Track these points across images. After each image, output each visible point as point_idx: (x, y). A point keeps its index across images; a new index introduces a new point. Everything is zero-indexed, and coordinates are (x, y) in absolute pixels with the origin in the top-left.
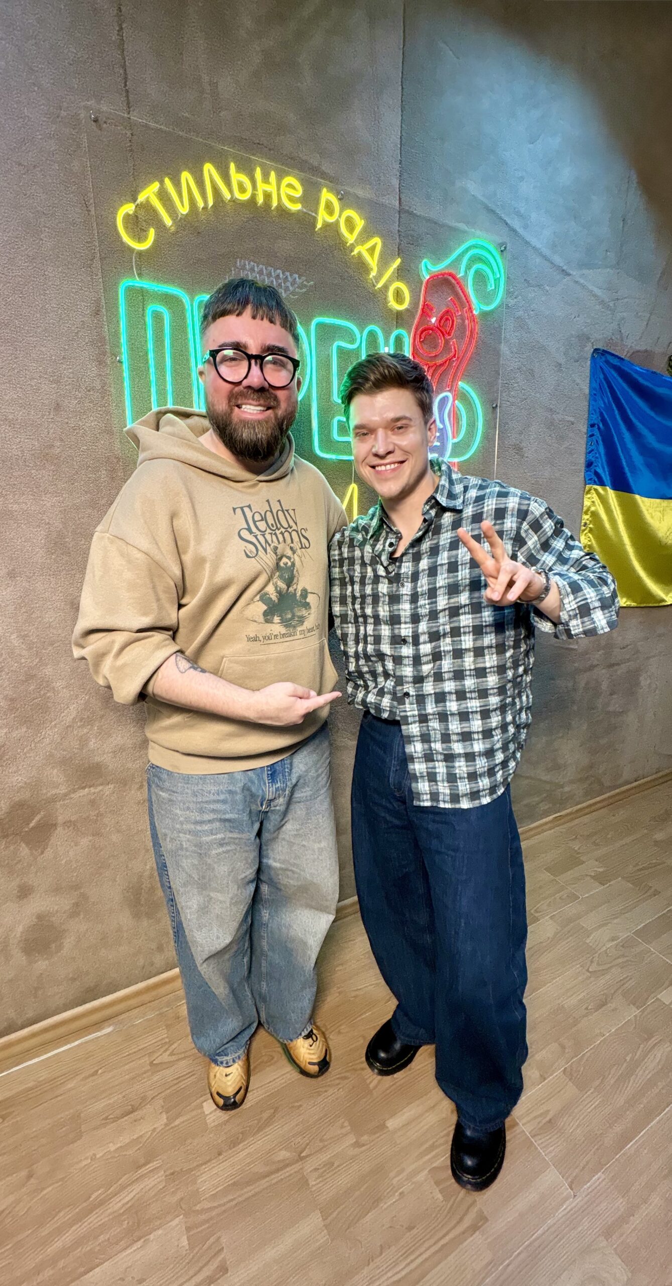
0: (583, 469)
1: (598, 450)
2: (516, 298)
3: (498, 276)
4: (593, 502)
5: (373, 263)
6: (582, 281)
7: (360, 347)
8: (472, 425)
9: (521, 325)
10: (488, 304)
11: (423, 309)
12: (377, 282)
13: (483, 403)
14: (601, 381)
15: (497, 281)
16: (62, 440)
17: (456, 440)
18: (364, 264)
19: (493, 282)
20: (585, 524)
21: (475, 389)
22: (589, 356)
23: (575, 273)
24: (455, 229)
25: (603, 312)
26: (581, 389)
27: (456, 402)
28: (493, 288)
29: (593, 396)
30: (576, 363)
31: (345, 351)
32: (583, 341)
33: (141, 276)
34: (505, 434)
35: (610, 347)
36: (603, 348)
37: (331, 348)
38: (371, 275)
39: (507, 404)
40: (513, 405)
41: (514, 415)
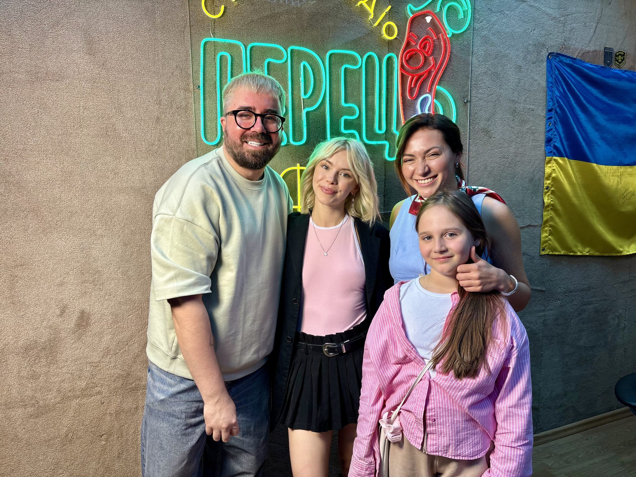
0: (544, 144)
1: (556, 129)
2: (481, 22)
3: (467, 9)
4: (554, 170)
5: (371, 10)
6: (537, 5)
7: (361, 67)
9: (486, 40)
10: (459, 29)
11: (408, 38)
12: (374, 23)
13: (456, 100)
14: (556, 76)
15: (465, 12)
18: (365, 12)
19: (462, 14)
20: (547, 188)
21: (449, 91)
22: (546, 59)
25: (555, 25)
26: (539, 84)
27: (434, 100)
28: (463, 17)
29: (550, 88)
30: (533, 65)
31: (350, 70)
32: (539, 48)
33: (214, 35)
34: (475, 121)
35: (563, 50)
36: (557, 52)
37: (340, 69)
38: (370, 19)
39: (475, 99)
40: (481, 100)
41: (482, 107)
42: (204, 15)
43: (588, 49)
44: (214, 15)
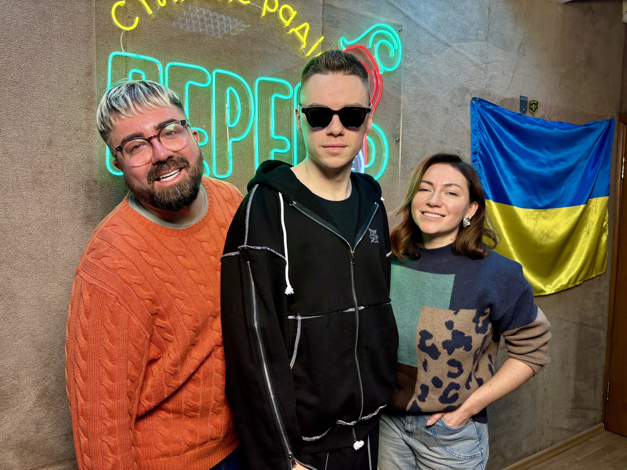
2: (411, 62)
3: (398, 48)
5: (303, 39)
6: (461, 51)
7: (292, 97)
8: (380, 154)
9: (416, 81)
10: (390, 67)
12: (307, 52)
13: (388, 138)
14: (479, 121)
15: (396, 51)
17: (367, 166)
18: (297, 40)
19: (393, 52)
21: (381, 128)
22: (469, 102)
23: (455, 45)
24: (364, 17)
25: (477, 72)
26: (464, 127)
28: (394, 56)
29: (474, 131)
30: (459, 108)
31: (281, 100)
32: (463, 92)
33: (126, 49)
35: (485, 96)
36: (479, 97)
37: (270, 98)
38: (302, 48)
39: (407, 138)
40: (412, 139)
41: (413, 146)
42: (114, 26)
43: (506, 96)
44: (127, 27)
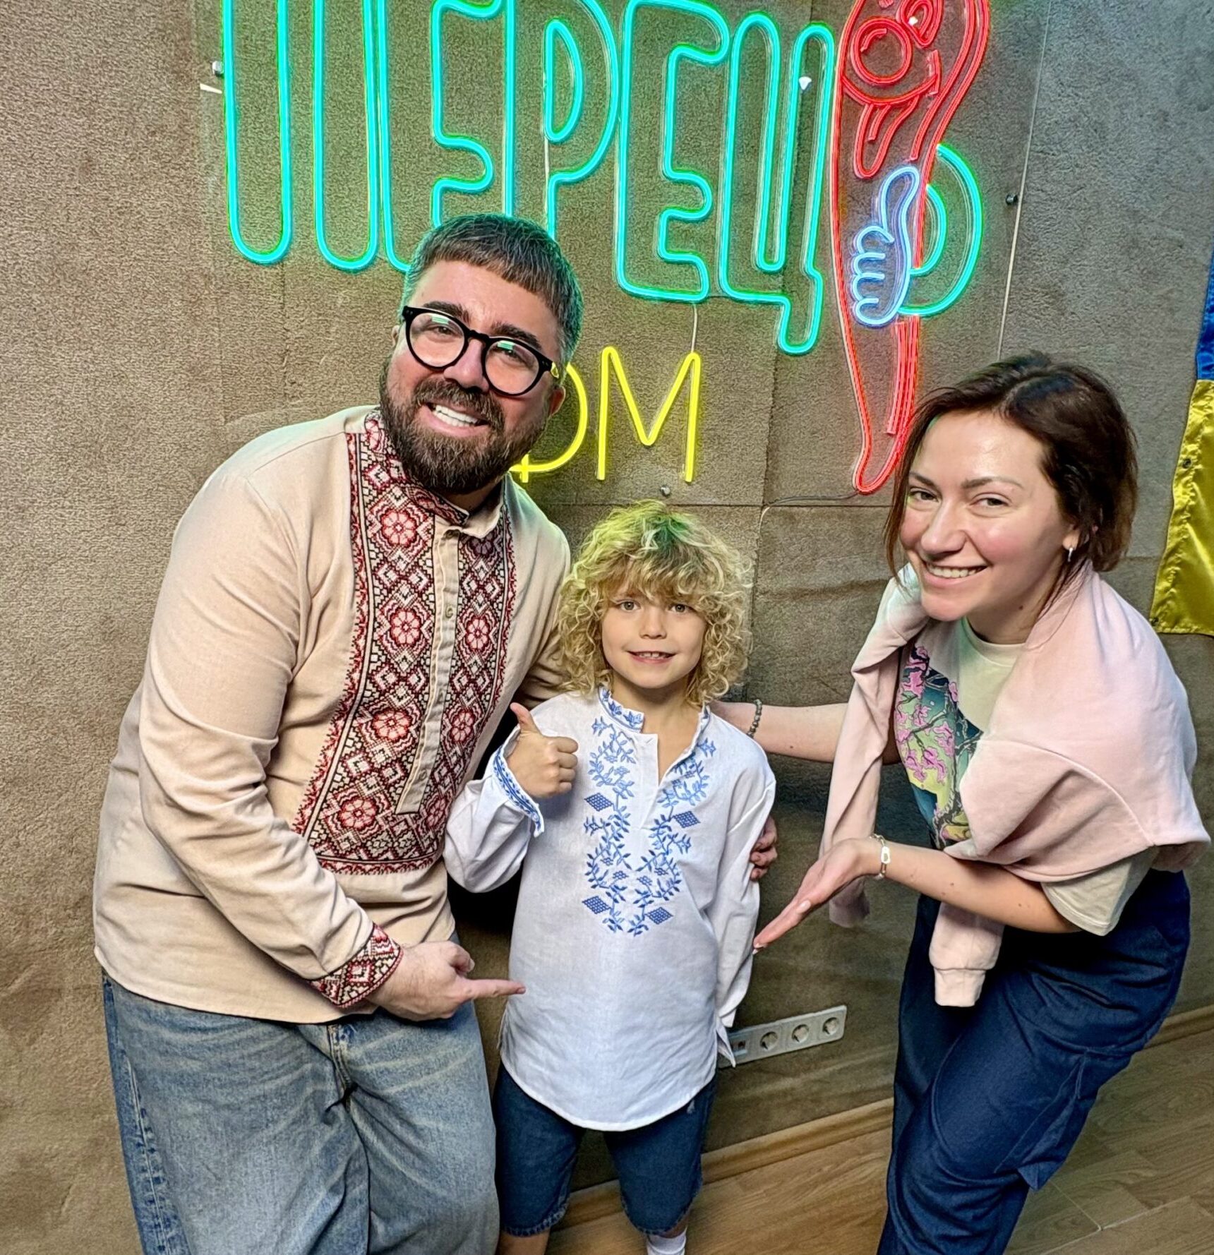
7: (728, 57)
8: (956, 240)
13: (986, 194)
16: (94, 233)
17: (920, 271)
20: (1188, 463)
21: (970, 162)
27: (928, 186)
31: (693, 67)
34: (1028, 260)
37: (665, 60)
39: (1039, 197)
40: (1052, 200)
41: (1052, 221)
